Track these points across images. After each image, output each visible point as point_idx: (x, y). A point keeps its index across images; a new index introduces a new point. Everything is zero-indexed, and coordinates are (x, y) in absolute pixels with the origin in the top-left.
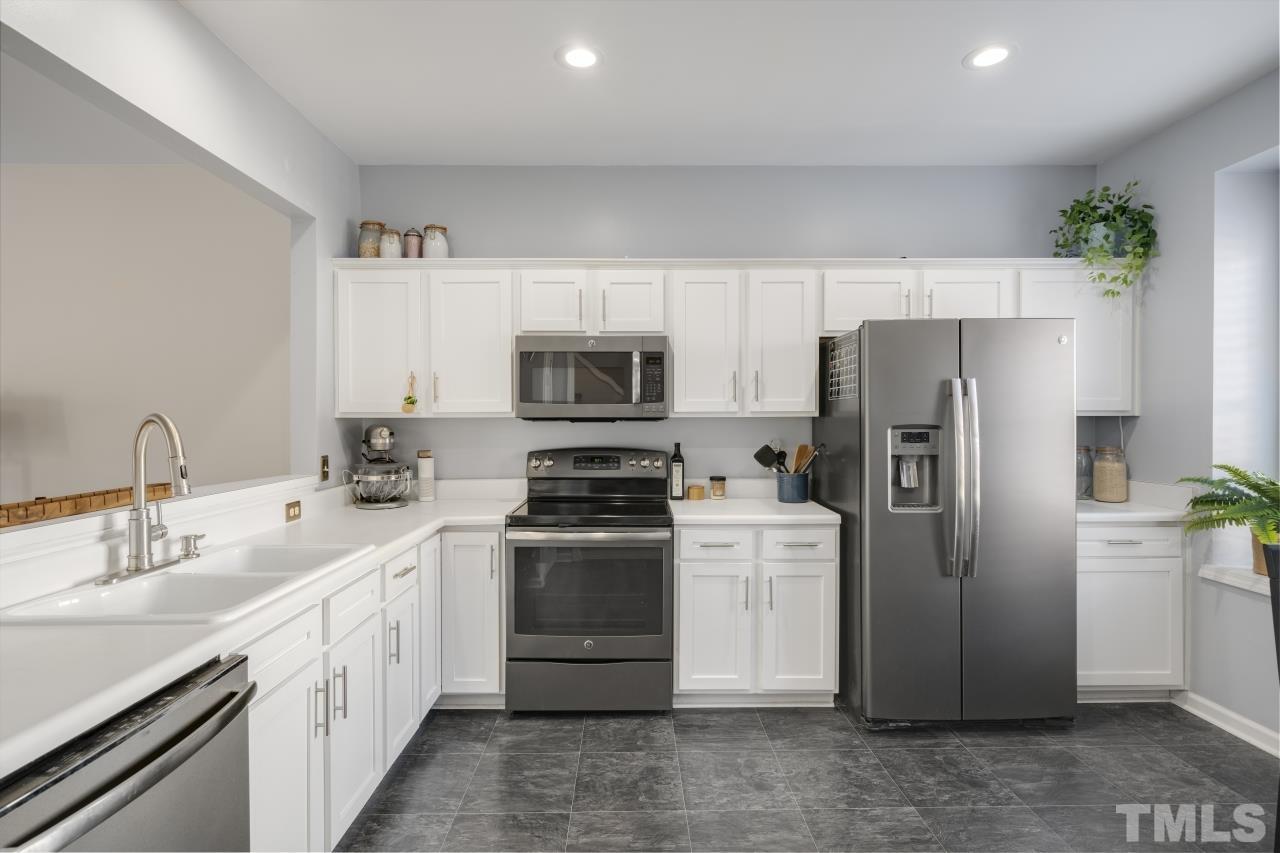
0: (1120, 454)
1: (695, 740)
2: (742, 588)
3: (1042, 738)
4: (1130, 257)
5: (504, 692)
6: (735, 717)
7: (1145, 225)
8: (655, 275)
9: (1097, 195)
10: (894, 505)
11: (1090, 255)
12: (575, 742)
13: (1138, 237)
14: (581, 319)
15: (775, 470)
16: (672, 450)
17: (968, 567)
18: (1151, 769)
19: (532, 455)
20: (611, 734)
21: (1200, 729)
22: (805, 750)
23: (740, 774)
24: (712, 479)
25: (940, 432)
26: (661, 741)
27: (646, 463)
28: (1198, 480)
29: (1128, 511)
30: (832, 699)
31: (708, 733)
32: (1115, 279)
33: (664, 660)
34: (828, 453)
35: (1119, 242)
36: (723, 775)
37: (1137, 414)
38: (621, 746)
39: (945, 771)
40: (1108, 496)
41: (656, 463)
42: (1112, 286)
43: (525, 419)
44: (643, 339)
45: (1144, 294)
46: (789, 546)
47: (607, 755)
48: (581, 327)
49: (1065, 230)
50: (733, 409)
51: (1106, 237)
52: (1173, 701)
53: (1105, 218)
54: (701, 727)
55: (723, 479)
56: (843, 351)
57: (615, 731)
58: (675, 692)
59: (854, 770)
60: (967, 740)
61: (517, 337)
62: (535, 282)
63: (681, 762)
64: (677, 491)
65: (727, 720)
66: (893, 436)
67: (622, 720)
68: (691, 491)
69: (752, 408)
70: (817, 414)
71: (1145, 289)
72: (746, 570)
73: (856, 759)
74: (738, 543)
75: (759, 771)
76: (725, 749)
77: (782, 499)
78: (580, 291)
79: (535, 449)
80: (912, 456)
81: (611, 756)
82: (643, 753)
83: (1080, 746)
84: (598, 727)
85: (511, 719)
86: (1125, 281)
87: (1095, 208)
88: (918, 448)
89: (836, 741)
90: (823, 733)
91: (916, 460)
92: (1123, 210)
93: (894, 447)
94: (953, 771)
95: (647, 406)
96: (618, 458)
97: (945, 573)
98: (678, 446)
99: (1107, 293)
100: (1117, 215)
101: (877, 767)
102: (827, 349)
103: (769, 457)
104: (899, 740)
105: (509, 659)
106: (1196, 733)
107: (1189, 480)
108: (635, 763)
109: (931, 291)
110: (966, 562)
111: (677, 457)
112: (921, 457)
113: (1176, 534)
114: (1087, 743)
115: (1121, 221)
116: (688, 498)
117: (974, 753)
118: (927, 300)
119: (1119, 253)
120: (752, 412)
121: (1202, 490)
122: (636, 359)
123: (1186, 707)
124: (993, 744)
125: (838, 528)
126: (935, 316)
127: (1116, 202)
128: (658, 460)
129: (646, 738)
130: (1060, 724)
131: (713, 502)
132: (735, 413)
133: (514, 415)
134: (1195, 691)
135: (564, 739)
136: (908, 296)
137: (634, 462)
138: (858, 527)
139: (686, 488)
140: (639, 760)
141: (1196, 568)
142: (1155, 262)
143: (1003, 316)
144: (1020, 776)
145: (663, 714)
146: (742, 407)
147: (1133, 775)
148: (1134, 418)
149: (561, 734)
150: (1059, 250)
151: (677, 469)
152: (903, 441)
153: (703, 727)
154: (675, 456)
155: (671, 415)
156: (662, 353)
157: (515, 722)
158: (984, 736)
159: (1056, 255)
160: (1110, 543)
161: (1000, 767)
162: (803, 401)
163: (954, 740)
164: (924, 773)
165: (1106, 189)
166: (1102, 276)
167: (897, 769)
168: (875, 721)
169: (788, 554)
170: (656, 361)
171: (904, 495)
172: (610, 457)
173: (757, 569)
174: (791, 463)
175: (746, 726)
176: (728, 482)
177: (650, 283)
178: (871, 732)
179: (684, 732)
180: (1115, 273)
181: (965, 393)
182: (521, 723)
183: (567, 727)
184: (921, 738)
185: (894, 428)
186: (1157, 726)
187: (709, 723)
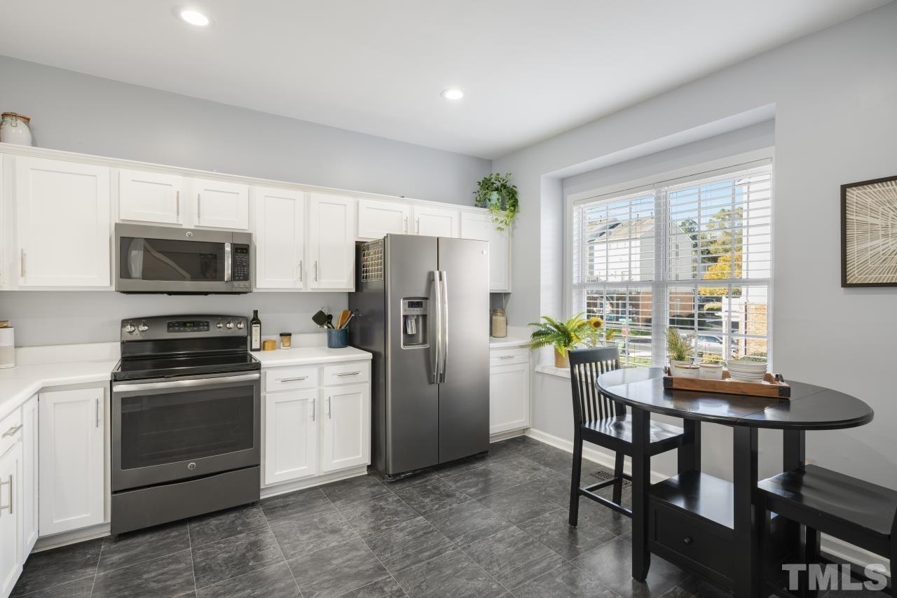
0: (503, 313)
1: (281, 516)
2: (310, 406)
3: (476, 465)
4: (508, 211)
5: (109, 520)
6: (306, 494)
7: (513, 196)
8: (241, 188)
9: (493, 176)
10: (404, 345)
11: (492, 208)
12: (183, 543)
13: (511, 201)
14: (178, 214)
15: (326, 327)
16: (252, 316)
17: (442, 377)
18: (521, 468)
19: (125, 322)
20: (214, 529)
21: (535, 445)
22: (355, 503)
23: (318, 528)
24: (281, 335)
25: (428, 301)
26: (257, 523)
27: (231, 325)
28: (535, 324)
29: (506, 341)
30: (366, 469)
31: (290, 509)
32: (502, 222)
33: (254, 466)
34: (360, 315)
35: (503, 203)
36: (306, 532)
37: (510, 292)
38: (224, 534)
39: (434, 493)
40: (498, 334)
41: (239, 325)
42: (501, 225)
43: (124, 292)
44: (233, 234)
45: (513, 230)
46: (341, 375)
47: (215, 543)
48: (178, 221)
49: (480, 193)
50: (299, 286)
51: (498, 199)
52: (525, 434)
53: (497, 189)
54: (283, 507)
55: (290, 335)
56: (372, 251)
57: (217, 527)
58: (262, 487)
59: (386, 506)
60: (441, 475)
61: (116, 224)
62: (133, 181)
63: (274, 532)
64: (256, 345)
65: (301, 498)
66: (404, 304)
67: (220, 517)
68: (266, 344)
69: (312, 286)
70: (354, 291)
71: (513, 228)
72: (312, 395)
73: (386, 500)
74: (307, 377)
75: (329, 522)
76: (304, 515)
77: (330, 346)
78: (178, 192)
79: (130, 318)
80: (413, 316)
81: (218, 543)
82: (244, 535)
83: (492, 465)
84: (202, 527)
85: (116, 542)
86: (506, 223)
87: (493, 183)
88: (417, 311)
89: (373, 493)
90: (364, 490)
91: (415, 317)
92: (504, 186)
93: (405, 310)
94: (437, 492)
95: (236, 283)
96: (207, 322)
97: (431, 382)
98: (256, 312)
99: (499, 228)
100: (502, 189)
101: (398, 501)
102: (360, 248)
103: (322, 319)
104: (407, 484)
105: (114, 492)
106: (536, 447)
107: (532, 324)
108: (240, 543)
109: (418, 219)
110: (441, 374)
111: (256, 320)
112: (418, 316)
113: (527, 350)
114: (494, 462)
115: (504, 191)
116: (264, 349)
117: (445, 480)
118: (416, 223)
119: (504, 209)
120: (312, 289)
121: (536, 329)
122: (228, 248)
123: (530, 436)
124: (454, 473)
125: (370, 362)
126: (420, 234)
127: (502, 182)
128: (240, 323)
129: (244, 524)
130: (482, 456)
131: (283, 351)
132: (301, 289)
133: (113, 289)
134: (533, 427)
135: (175, 543)
136: (406, 220)
137: (221, 325)
138: (383, 360)
139: (262, 342)
140: (242, 540)
141: (534, 367)
142: (518, 215)
143: (453, 237)
144: (468, 486)
145: (253, 505)
146: (305, 285)
147: (515, 472)
148: (509, 294)
149: (168, 541)
150: (477, 203)
151: (256, 329)
152: (409, 307)
153: (285, 507)
154: (254, 319)
155: (254, 290)
156: (248, 246)
157: (121, 543)
158: (449, 470)
159: (476, 205)
160: (502, 358)
161: (459, 484)
162: (344, 281)
163: (435, 476)
164: (423, 497)
165: (498, 175)
166: (497, 219)
167: (409, 499)
168: (394, 476)
169: (340, 381)
170: (243, 251)
171: (410, 339)
172: (201, 322)
173: (320, 393)
174: (336, 322)
175: (314, 498)
176: (293, 336)
177: (237, 194)
178: (391, 483)
179: (272, 513)
180: (502, 219)
181: (441, 279)
182: (129, 541)
183: (174, 534)
184: (418, 479)
185: (404, 299)
186: (520, 447)
187: (288, 503)
